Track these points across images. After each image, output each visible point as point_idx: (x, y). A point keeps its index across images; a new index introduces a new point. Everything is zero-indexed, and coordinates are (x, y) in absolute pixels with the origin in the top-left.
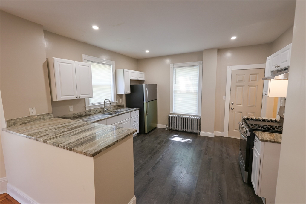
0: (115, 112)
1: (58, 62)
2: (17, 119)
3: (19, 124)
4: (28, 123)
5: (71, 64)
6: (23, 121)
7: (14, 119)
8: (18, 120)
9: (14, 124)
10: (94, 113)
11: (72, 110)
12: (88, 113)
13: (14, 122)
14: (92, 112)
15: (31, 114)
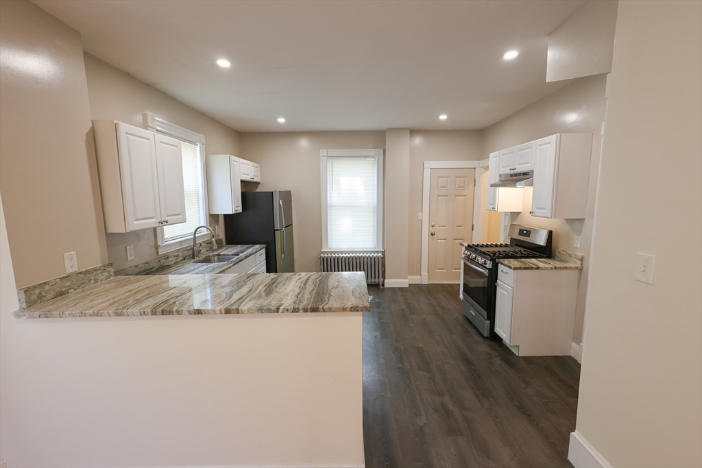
0: (218, 255)
1: (127, 133)
2: (45, 283)
3: (49, 296)
4: (68, 293)
5: (148, 139)
6: (58, 290)
7: (40, 285)
8: (47, 287)
9: (40, 297)
10: (174, 262)
11: (133, 258)
12: (164, 262)
13: (40, 293)
14: (170, 259)
15: (69, 270)
